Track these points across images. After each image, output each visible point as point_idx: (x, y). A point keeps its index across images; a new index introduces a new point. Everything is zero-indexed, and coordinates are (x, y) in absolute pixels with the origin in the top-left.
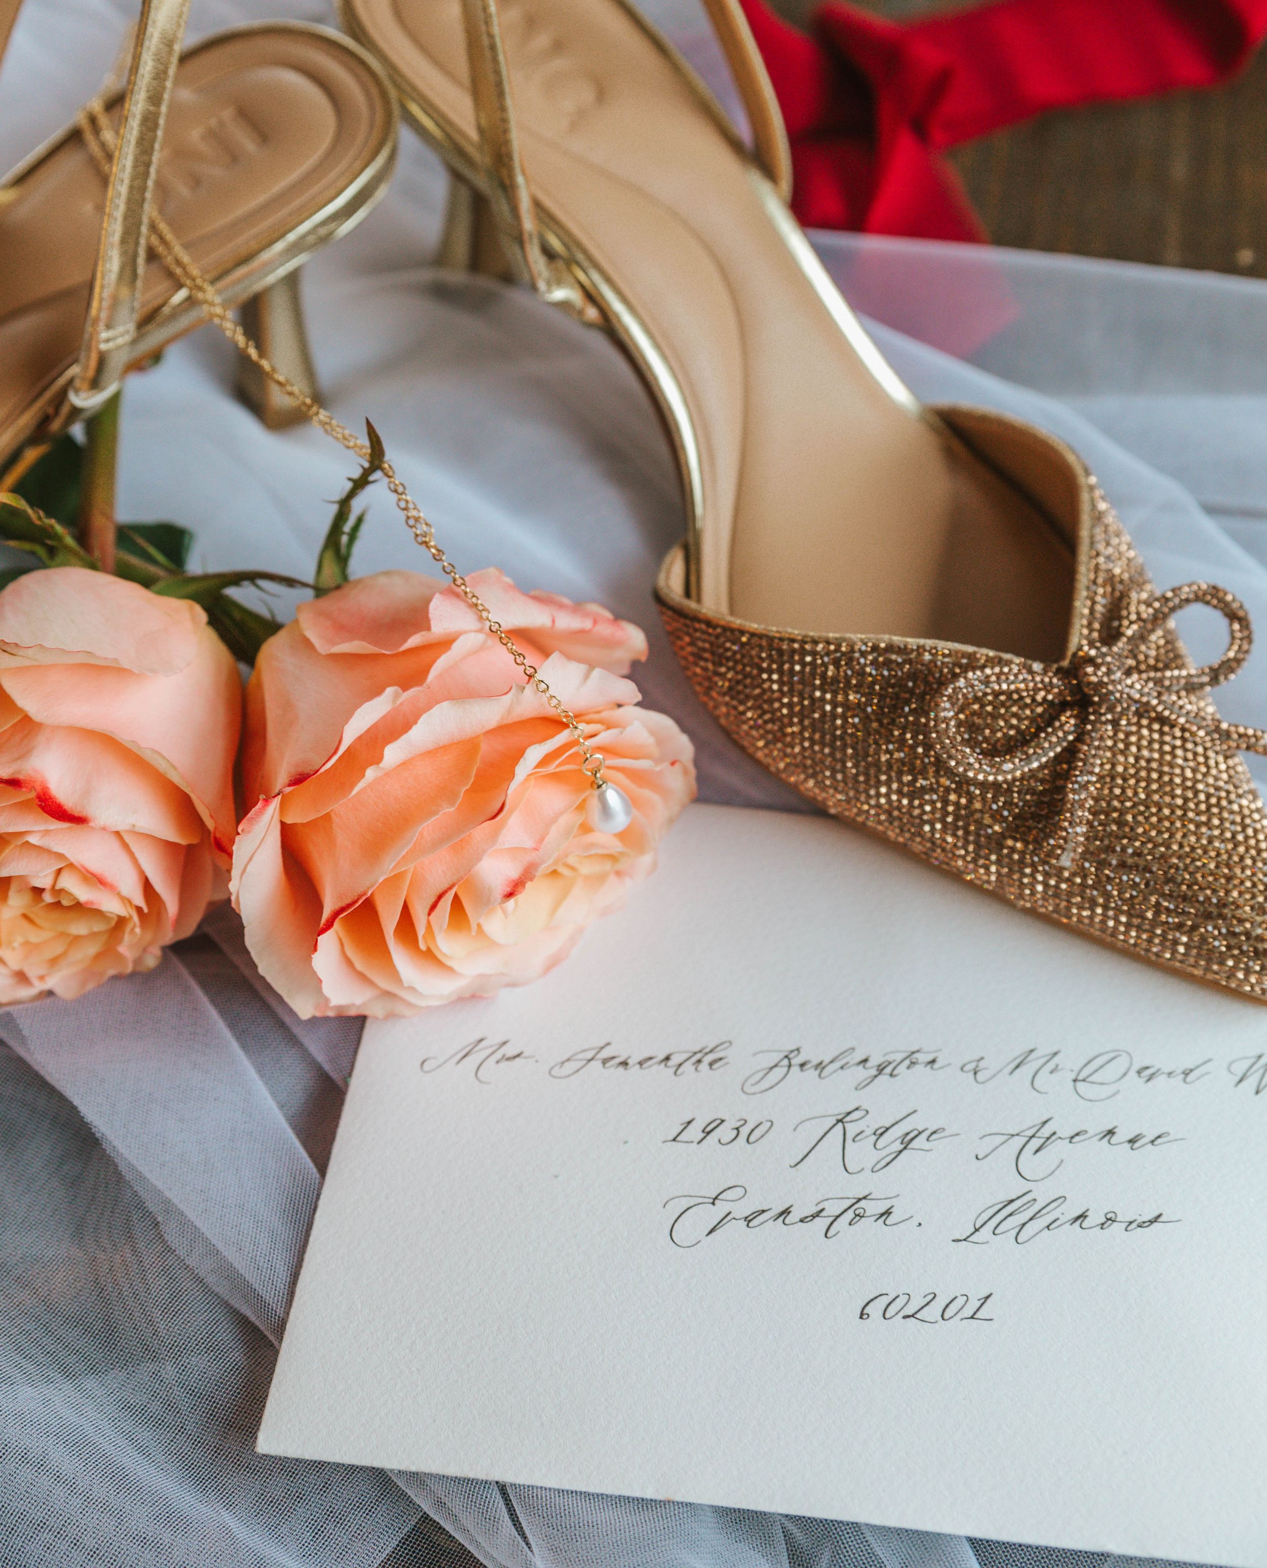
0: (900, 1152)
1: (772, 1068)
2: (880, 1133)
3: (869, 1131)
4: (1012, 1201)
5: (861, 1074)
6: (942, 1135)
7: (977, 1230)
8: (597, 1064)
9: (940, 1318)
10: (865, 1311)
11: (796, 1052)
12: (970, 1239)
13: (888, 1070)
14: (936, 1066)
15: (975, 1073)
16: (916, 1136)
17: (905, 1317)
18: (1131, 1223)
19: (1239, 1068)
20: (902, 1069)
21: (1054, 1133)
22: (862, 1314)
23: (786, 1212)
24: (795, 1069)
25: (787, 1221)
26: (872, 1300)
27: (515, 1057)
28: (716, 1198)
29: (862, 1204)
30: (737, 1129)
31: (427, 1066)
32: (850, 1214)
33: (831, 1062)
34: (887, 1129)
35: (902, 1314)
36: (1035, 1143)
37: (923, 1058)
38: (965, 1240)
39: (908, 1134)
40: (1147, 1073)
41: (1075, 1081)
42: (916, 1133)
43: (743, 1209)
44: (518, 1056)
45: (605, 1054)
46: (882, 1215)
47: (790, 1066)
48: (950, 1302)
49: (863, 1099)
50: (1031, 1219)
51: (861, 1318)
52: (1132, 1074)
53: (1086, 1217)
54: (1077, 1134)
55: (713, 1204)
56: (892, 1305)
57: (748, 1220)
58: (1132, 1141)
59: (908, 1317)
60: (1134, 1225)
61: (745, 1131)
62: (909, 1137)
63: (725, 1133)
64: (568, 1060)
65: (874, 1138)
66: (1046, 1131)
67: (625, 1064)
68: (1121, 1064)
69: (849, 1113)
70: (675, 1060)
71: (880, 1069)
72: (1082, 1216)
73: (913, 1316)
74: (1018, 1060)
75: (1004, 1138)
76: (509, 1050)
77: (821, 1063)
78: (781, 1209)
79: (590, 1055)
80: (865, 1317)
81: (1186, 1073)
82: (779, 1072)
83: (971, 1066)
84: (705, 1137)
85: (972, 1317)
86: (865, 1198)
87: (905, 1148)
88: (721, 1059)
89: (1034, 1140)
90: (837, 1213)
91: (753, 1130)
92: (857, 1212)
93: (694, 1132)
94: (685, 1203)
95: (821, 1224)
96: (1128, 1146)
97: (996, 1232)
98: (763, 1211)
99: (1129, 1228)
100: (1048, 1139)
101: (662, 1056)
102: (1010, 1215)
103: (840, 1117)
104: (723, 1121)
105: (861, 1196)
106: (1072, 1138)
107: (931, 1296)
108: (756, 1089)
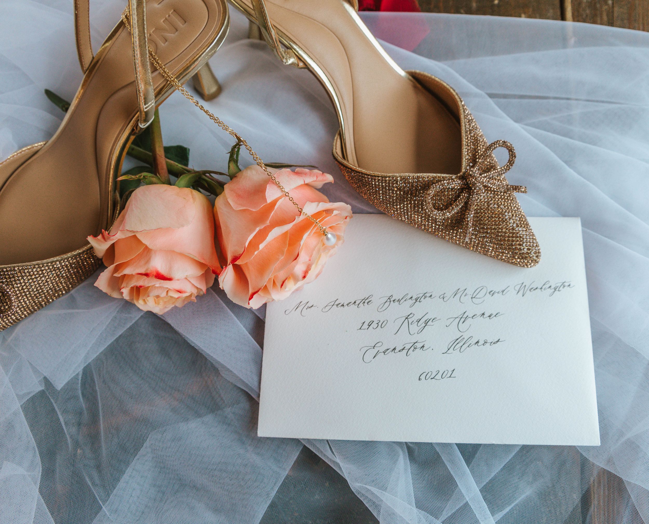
0: (425, 326)
1: (385, 302)
2: (419, 321)
3: (415, 321)
4: (458, 339)
5: (411, 302)
6: (436, 320)
7: (449, 349)
8: (335, 306)
9: (441, 378)
10: (420, 378)
11: (392, 297)
12: (447, 352)
13: (418, 300)
14: (432, 297)
15: (443, 298)
16: (429, 321)
17: (432, 379)
18: (491, 343)
19: (517, 288)
20: (422, 299)
21: (468, 316)
22: (419, 379)
23: (395, 349)
24: (392, 302)
25: (395, 352)
26: (422, 374)
27: (311, 307)
28: (374, 346)
29: (416, 344)
30: (378, 323)
31: (287, 313)
32: (413, 348)
33: (402, 299)
34: (420, 319)
35: (431, 378)
36: (463, 320)
37: (428, 295)
38: (446, 353)
39: (426, 320)
40: (492, 293)
41: (472, 298)
42: (428, 320)
43: (382, 349)
44: (312, 306)
45: (337, 303)
46: (422, 347)
47: (390, 301)
48: (444, 373)
49: (413, 310)
50: (463, 344)
51: (419, 380)
52: (488, 294)
53: (479, 342)
54: (474, 316)
55: (374, 348)
56: (427, 375)
57: (384, 352)
58: (489, 316)
59: (432, 378)
60: (492, 343)
61: (380, 324)
62: (427, 322)
63: (374, 325)
64: (326, 306)
65: (417, 323)
66: (465, 316)
67: (343, 305)
68: (484, 291)
69: (409, 315)
70: (357, 303)
71: (416, 300)
72: (478, 342)
73: (433, 378)
74: (455, 293)
75: (453, 319)
76: (309, 305)
77: (399, 300)
78: (393, 348)
79: (332, 303)
80: (420, 380)
81: (503, 292)
82: (387, 304)
83: (442, 297)
84: (369, 327)
85: (450, 377)
86: (416, 342)
87: (426, 325)
88: (370, 301)
89: (462, 319)
90: (409, 348)
91: (382, 324)
92: (415, 347)
93: (366, 326)
94: (366, 349)
95: (405, 352)
96: (488, 318)
97: (454, 349)
98: (388, 349)
99: (491, 344)
100: (466, 318)
101: (353, 302)
102: (458, 344)
103: (406, 317)
104: (373, 321)
105: (415, 342)
106: (473, 317)
107: (438, 371)
108: (381, 310)
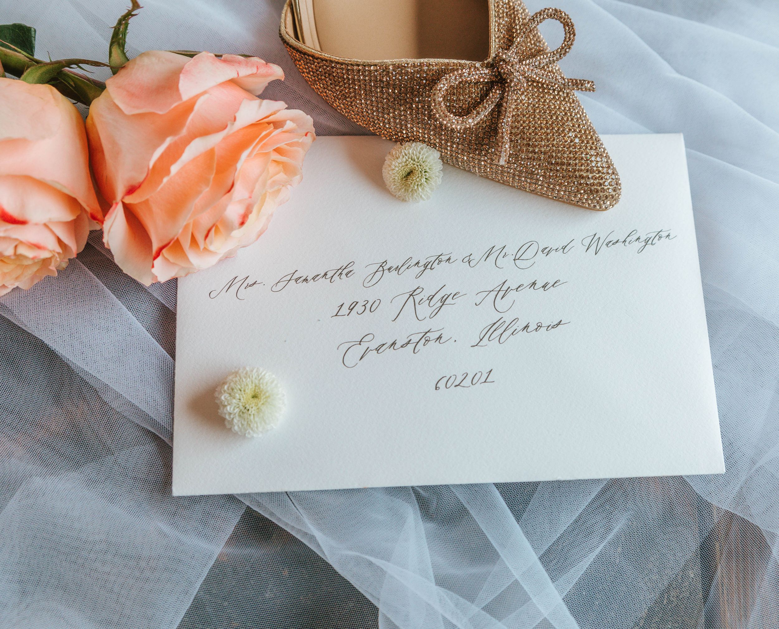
0: (441, 306)
1: (376, 272)
2: (431, 298)
3: (425, 298)
4: (495, 323)
5: (417, 270)
6: (459, 295)
7: (481, 340)
8: (293, 282)
9: (471, 384)
10: (437, 386)
11: (385, 263)
12: (479, 345)
13: (429, 266)
14: (451, 261)
15: (469, 263)
16: (447, 298)
17: (456, 386)
18: (549, 327)
19: (586, 242)
20: (435, 265)
21: (509, 288)
22: (436, 388)
23: (394, 344)
24: (386, 272)
25: (395, 348)
26: (440, 380)
27: (253, 284)
28: (361, 341)
29: (428, 334)
30: (364, 305)
31: (213, 296)
32: (423, 340)
33: (402, 266)
34: (434, 296)
35: (454, 385)
36: (501, 294)
37: (444, 258)
38: (476, 345)
39: (443, 297)
40: (546, 251)
41: (514, 260)
42: (447, 296)
43: (374, 345)
44: (255, 283)
45: (295, 276)
46: (438, 338)
47: (383, 270)
48: (474, 376)
49: (420, 282)
50: (504, 331)
51: (436, 389)
52: (540, 253)
53: (529, 326)
54: (519, 287)
55: (360, 344)
56: (449, 381)
57: (377, 350)
58: (544, 286)
59: (457, 386)
61: (368, 306)
62: (444, 299)
63: (359, 308)
64: (278, 282)
65: (428, 301)
66: (505, 288)
67: (306, 280)
68: (534, 248)
69: (415, 290)
70: (329, 276)
71: (426, 266)
72: (527, 327)
73: (459, 385)
74: (488, 253)
75: (487, 293)
76: (250, 281)
77: (398, 267)
78: (392, 342)
79: (288, 278)
80: (438, 388)
81: (564, 248)
82: (379, 274)
83: (467, 259)
84: (350, 312)
85: (485, 382)
86: (428, 332)
87: (443, 304)
88: (351, 271)
89: (500, 292)
90: (417, 341)
91: (372, 305)
92: (426, 339)
93: (345, 310)
94: (347, 346)
95: (411, 347)
96: (542, 289)
97: (490, 339)
98: (384, 345)
99: (548, 329)
100: (507, 291)
101: (323, 274)
102: (495, 330)
103: (411, 293)
104: (357, 303)
105: (427, 331)
106: (517, 289)
107: (465, 375)
108: (370, 284)
